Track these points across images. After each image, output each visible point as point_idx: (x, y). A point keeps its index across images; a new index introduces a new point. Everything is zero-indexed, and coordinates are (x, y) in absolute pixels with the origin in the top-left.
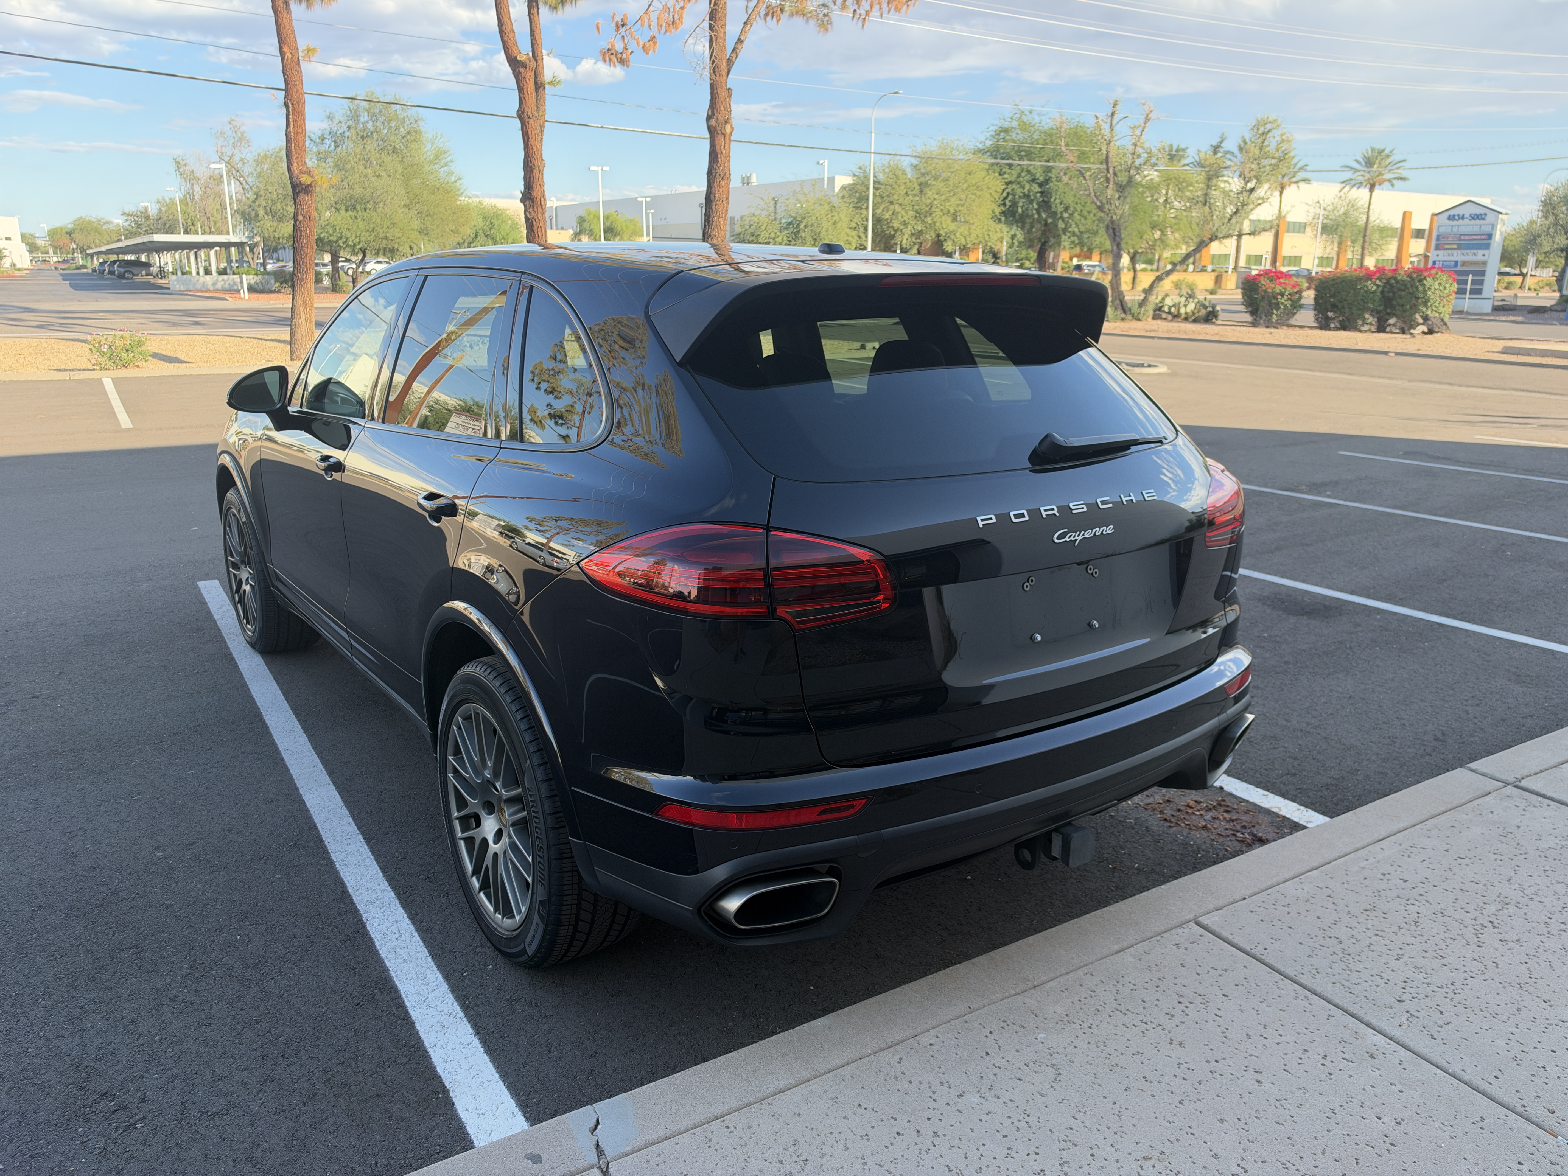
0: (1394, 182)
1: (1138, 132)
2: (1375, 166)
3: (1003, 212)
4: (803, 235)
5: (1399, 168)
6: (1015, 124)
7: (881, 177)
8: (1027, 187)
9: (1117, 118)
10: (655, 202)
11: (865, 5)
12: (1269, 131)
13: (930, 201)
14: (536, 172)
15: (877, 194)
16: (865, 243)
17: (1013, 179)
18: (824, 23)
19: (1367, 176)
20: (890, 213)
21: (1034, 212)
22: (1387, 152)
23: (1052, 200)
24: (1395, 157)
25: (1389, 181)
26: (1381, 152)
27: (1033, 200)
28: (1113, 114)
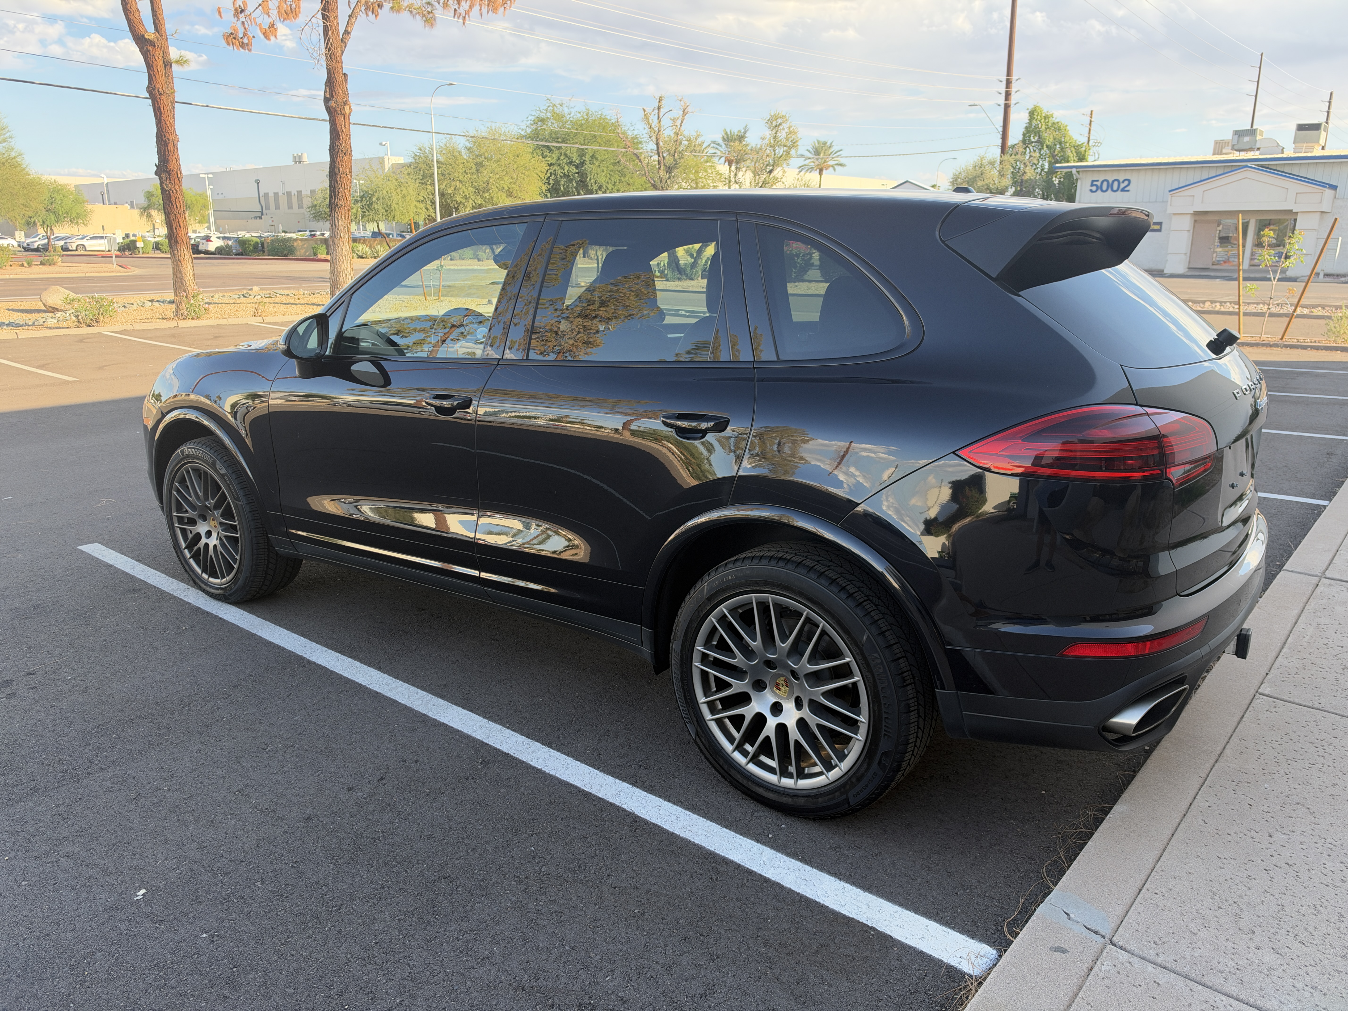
0: (836, 167)
1: (679, 122)
2: (822, 155)
3: (549, 190)
4: (376, 207)
5: (838, 156)
6: (549, 115)
7: (442, 159)
8: (566, 168)
9: (663, 111)
10: (216, 178)
11: (465, 6)
12: (780, 124)
13: (486, 179)
14: (171, 146)
15: (440, 172)
16: (433, 215)
17: (553, 161)
18: (429, 20)
19: (817, 163)
20: (453, 188)
21: (574, 190)
22: (828, 144)
23: (588, 180)
24: (835, 148)
25: (832, 166)
26: (825, 143)
27: (572, 180)
28: (659, 108)
